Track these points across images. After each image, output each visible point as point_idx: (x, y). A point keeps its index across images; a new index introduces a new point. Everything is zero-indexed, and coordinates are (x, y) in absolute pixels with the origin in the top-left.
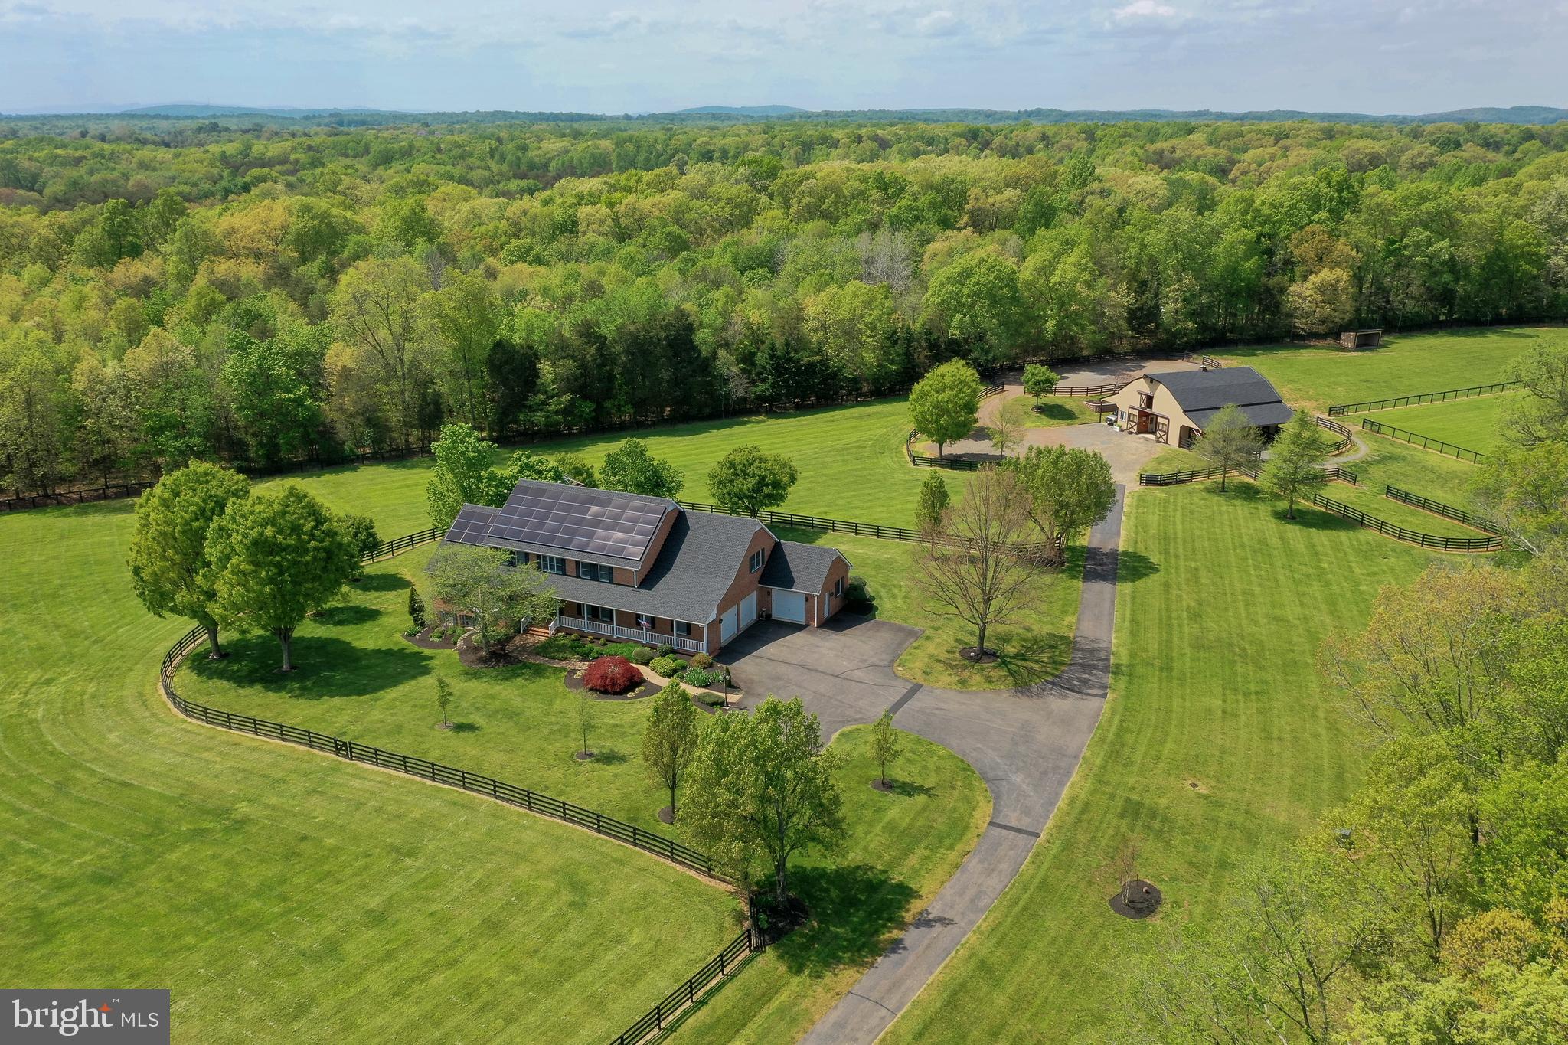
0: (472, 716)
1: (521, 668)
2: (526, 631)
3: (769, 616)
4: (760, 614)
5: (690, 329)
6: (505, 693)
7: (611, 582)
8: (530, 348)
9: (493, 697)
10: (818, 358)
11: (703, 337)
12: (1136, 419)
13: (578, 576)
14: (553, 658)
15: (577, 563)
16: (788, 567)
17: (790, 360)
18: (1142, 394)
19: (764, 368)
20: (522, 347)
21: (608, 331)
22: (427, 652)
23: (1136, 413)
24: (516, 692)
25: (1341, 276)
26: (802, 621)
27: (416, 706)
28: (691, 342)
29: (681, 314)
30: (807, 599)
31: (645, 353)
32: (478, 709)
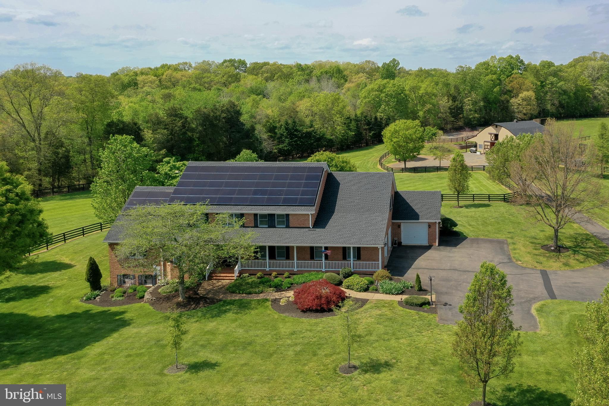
0: (201, 354)
1: (223, 305)
2: (210, 278)
3: (400, 243)
4: (394, 243)
5: (238, 113)
6: (222, 328)
7: (288, 227)
8: (135, 124)
9: (212, 333)
10: (312, 129)
11: (244, 118)
12: (489, 147)
13: (256, 226)
14: (250, 293)
15: (255, 215)
16: (410, 207)
17: (296, 130)
18: (491, 134)
19: (282, 135)
20: (130, 123)
21: (188, 113)
22: (114, 309)
23: (489, 144)
24: (234, 325)
25: (531, 94)
26: (425, 243)
27: (129, 356)
28: (238, 120)
29: (233, 105)
30: (429, 226)
31: (212, 125)
32: (203, 346)
